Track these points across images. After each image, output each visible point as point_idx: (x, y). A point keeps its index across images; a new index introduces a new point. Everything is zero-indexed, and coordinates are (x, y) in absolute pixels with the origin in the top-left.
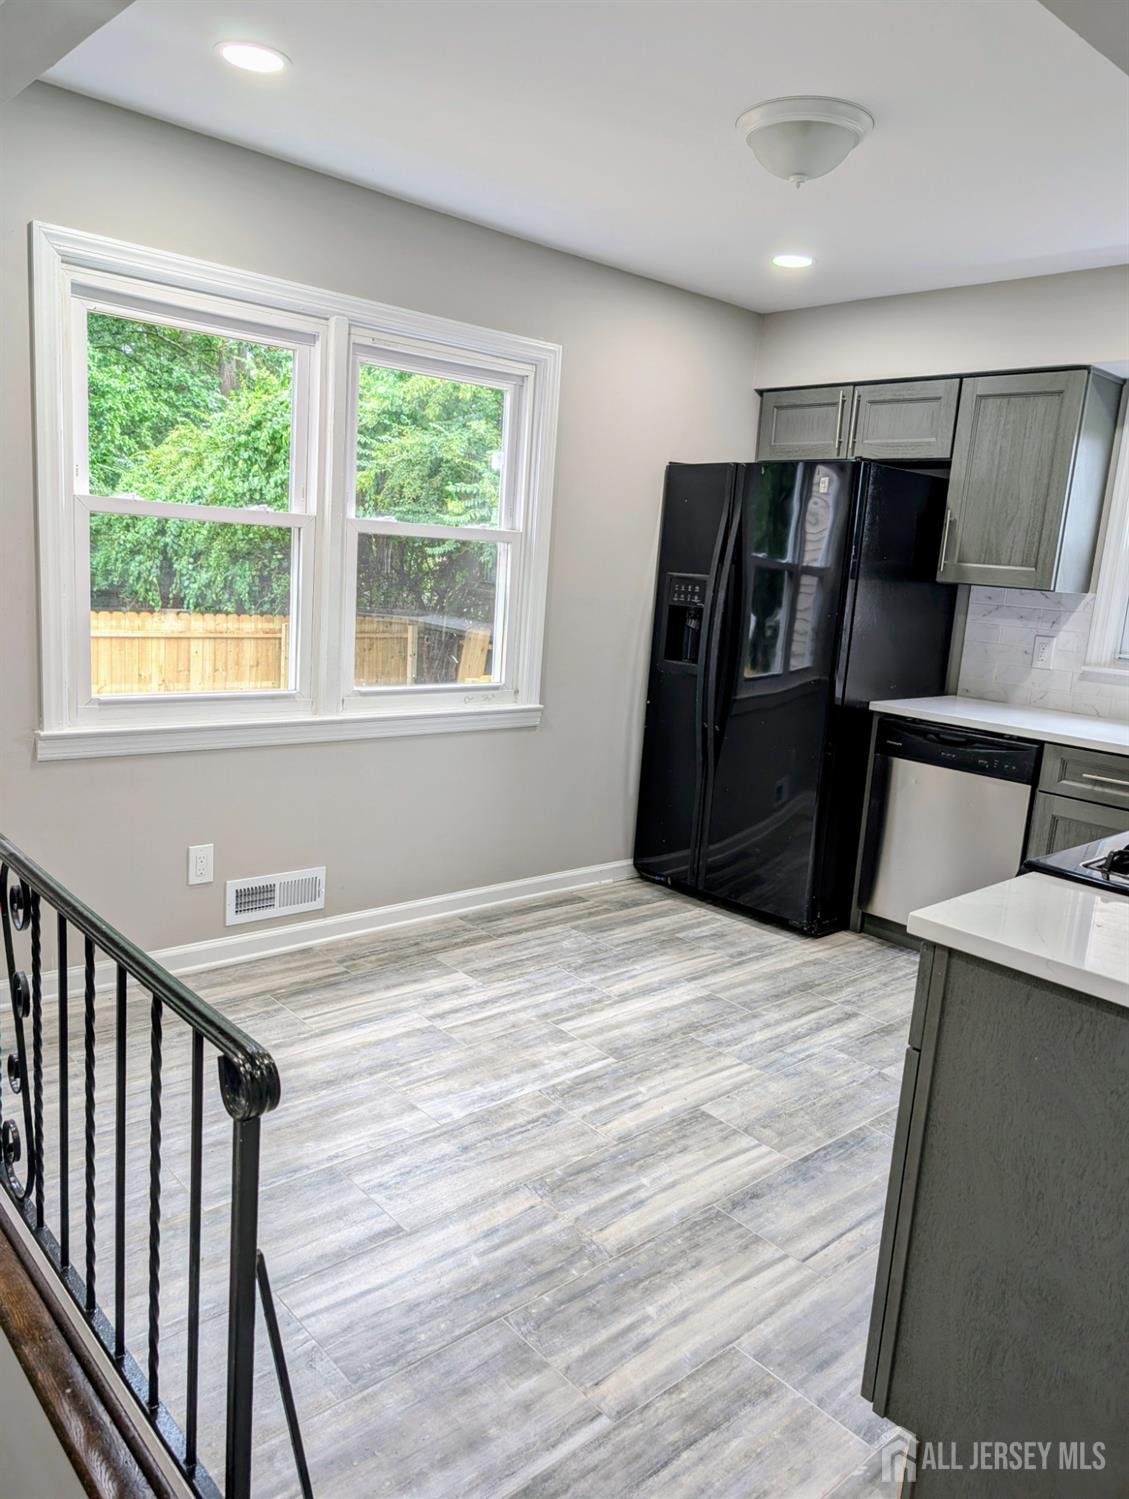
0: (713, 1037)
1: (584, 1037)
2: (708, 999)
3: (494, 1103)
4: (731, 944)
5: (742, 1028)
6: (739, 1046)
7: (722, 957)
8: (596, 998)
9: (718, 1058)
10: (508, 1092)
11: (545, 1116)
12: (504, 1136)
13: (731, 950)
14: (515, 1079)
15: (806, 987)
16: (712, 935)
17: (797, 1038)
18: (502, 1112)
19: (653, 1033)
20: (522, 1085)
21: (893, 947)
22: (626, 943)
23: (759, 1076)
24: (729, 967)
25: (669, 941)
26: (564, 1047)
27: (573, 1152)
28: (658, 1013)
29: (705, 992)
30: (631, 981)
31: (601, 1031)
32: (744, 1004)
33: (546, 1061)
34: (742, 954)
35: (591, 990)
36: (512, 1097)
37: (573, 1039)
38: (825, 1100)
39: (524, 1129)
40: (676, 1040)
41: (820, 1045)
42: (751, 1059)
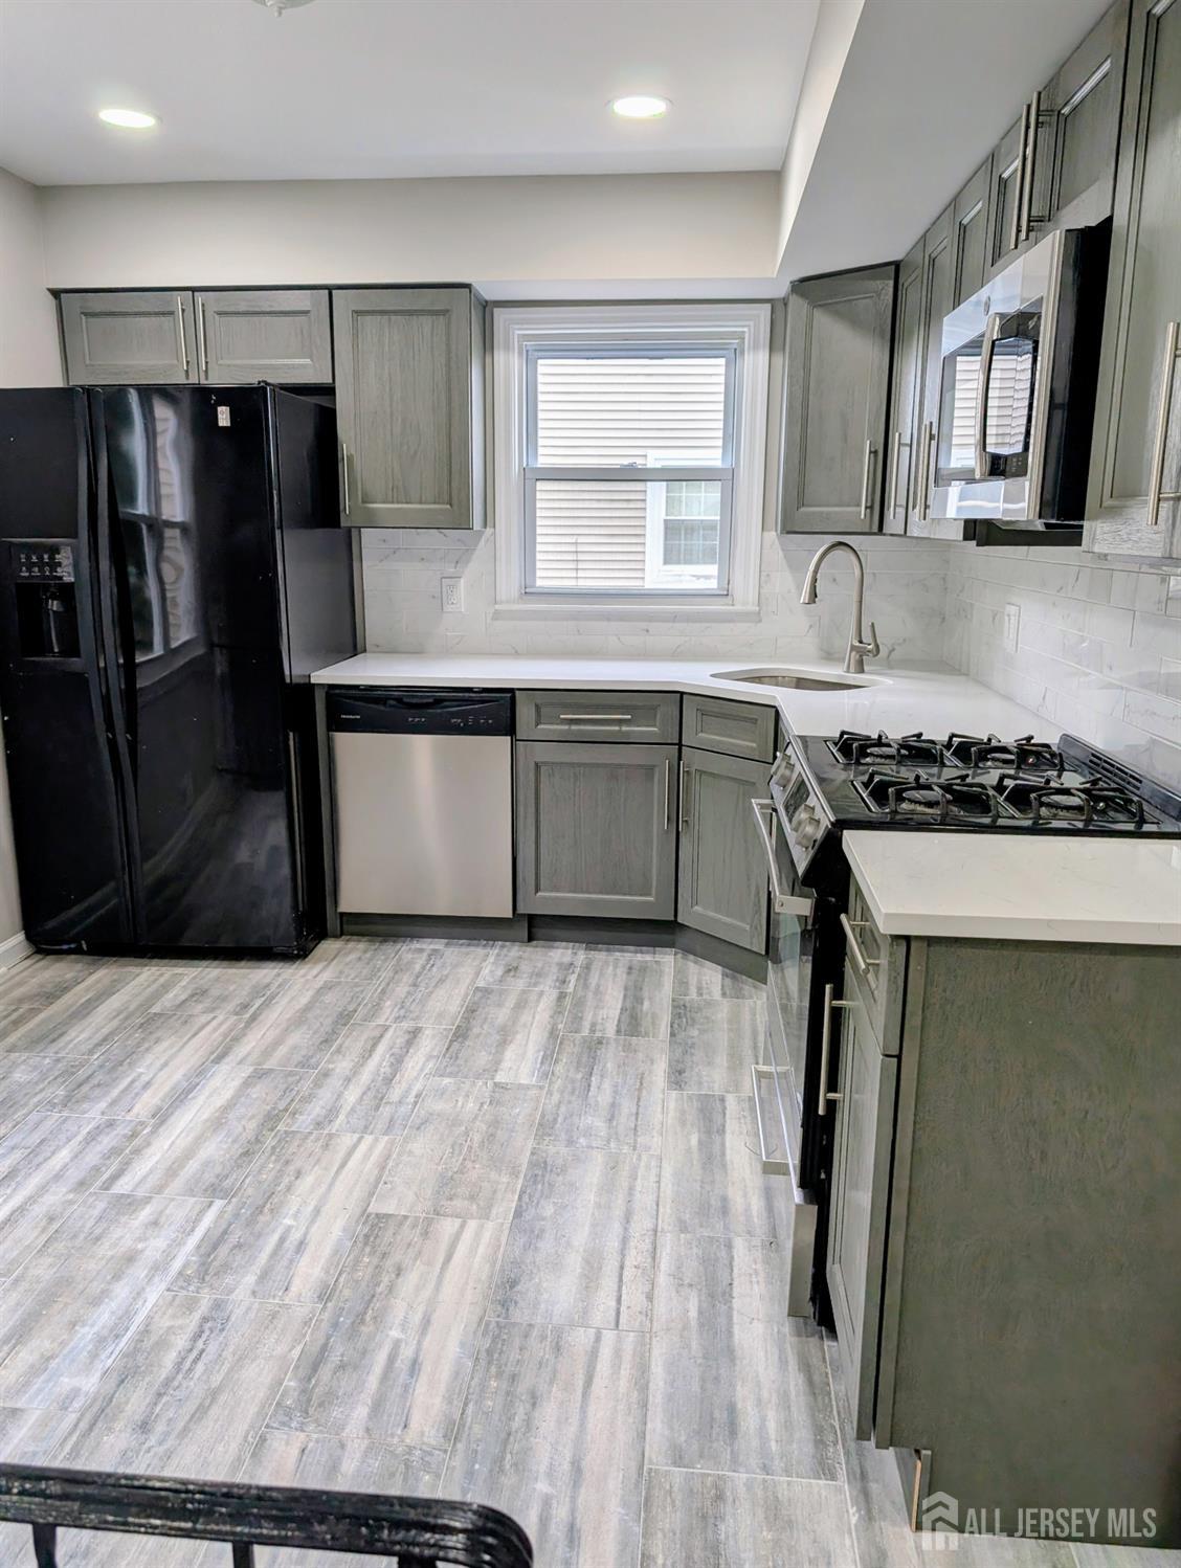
0: (304, 1122)
1: (159, 1189)
2: (259, 1075)
3: (125, 1339)
4: (223, 999)
5: (325, 1096)
6: (342, 1117)
7: (226, 1019)
8: (127, 1131)
9: (332, 1142)
10: (127, 1315)
11: (205, 1319)
12: (180, 1376)
13: (231, 1006)
14: (122, 1291)
15: (344, 1018)
16: (192, 996)
17: (389, 1081)
18: (147, 1344)
19: (236, 1146)
20: (139, 1294)
21: (385, 941)
22: (99, 1045)
23: (392, 1142)
24: (246, 1027)
25: (148, 1023)
26: (145, 1214)
27: (282, 1348)
28: (218, 1118)
29: (247, 1070)
30: (149, 1092)
31: (172, 1172)
32: (302, 1065)
33: (140, 1246)
34: (245, 1007)
35: (111, 1124)
36: (139, 1319)
37: (147, 1200)
38: (477, 1138)
39: (195, 1353)
40: (270, 1142)
41: (416, 1078)
42: (366, 1127)
